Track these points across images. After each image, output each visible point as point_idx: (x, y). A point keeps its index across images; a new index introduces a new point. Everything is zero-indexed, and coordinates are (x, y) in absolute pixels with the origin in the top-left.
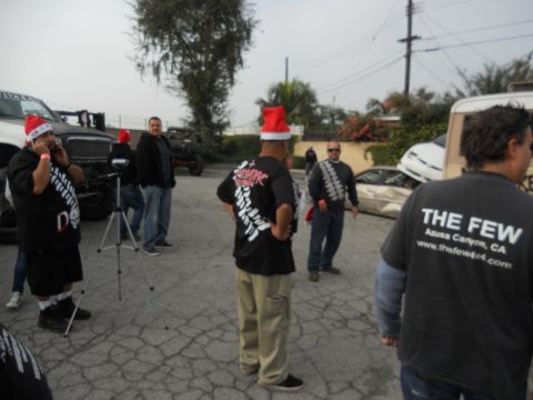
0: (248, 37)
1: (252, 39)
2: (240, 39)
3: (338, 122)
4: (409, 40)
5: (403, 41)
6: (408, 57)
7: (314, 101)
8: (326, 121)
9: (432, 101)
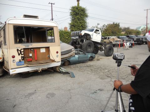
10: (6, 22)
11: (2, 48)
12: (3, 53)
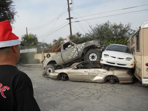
0: (13, 18)
1: (14, 18)
2: (10, 19)
3: (45, 47)
4: (70, 19)
5: (68, 19)
6: (70, 24)
7: (37, 41)
8: (42, 47)
9: (81, 37)
10: (140, 27)
11: (134, 54)
12: (135, 59)
